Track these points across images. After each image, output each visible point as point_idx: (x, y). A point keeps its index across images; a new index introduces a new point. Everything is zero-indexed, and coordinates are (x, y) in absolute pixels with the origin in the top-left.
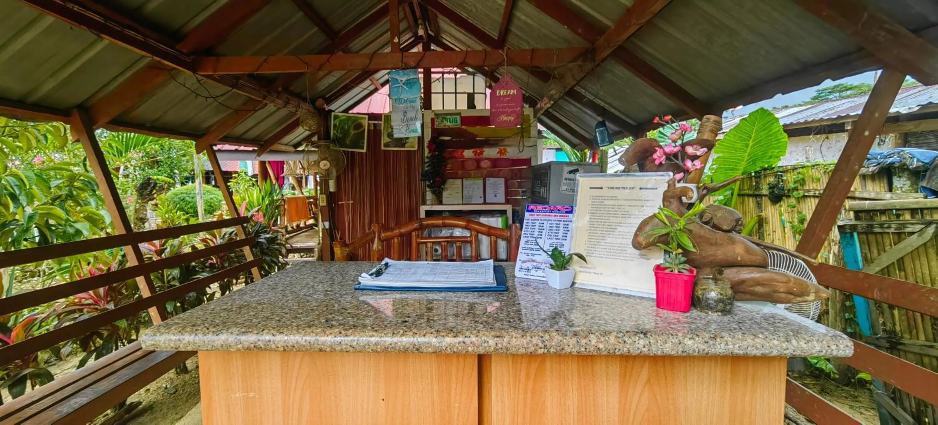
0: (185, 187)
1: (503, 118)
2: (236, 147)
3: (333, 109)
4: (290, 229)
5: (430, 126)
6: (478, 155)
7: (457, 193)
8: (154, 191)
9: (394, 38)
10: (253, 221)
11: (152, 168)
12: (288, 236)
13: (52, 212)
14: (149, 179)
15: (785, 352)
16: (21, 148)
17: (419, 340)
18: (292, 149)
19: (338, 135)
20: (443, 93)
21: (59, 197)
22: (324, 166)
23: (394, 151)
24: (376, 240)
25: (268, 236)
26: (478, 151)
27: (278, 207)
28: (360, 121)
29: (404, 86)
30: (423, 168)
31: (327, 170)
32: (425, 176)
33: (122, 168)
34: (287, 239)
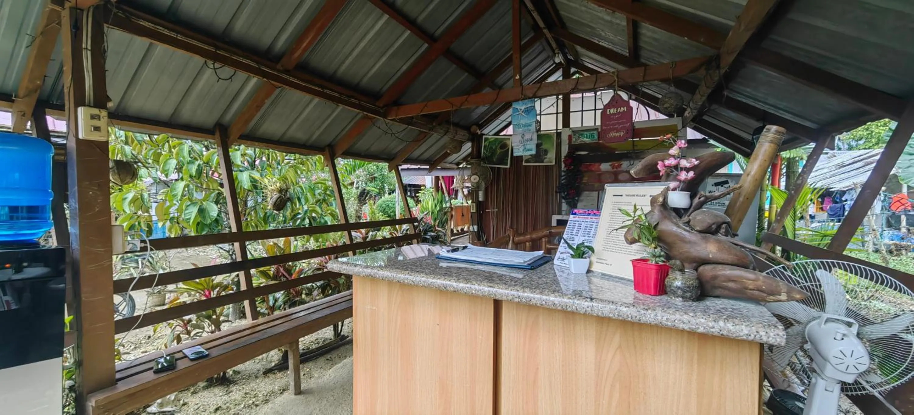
0: (390, 196)
1: (613, 134)
2: (419, 166)
3: (486, 133)
4: (455, 232)
5: (567, 142)
6: (617, 168)
7: (592, 204)
8: (367, 198)
9: (516, 76)
10: (423, 221)
11: (371, 182)
12: (453, 238)
13: (315, 209)
14: (365, 189)
15: (712, 330)
16: (305, 170)
17: (447, 282)
18: (455, 166)
19: (487, 154)
20: (582, 111)
21: (320, 200)
22: (475, 179)
23: (533, 166)
24: (511, 242)
25: (433, 234)
26: (616, 164)
27: (446, 213)
28: (505, 141)
29: (523, 114)
30: (560, 181)
31: (478, 182)
32: (561, 188)
33: (355, 182)
34: (452, 240)
